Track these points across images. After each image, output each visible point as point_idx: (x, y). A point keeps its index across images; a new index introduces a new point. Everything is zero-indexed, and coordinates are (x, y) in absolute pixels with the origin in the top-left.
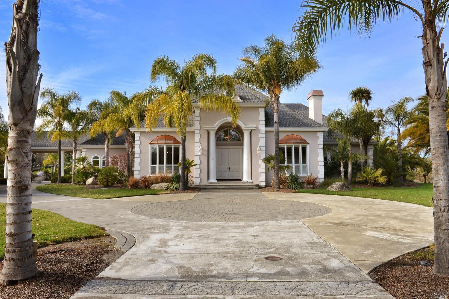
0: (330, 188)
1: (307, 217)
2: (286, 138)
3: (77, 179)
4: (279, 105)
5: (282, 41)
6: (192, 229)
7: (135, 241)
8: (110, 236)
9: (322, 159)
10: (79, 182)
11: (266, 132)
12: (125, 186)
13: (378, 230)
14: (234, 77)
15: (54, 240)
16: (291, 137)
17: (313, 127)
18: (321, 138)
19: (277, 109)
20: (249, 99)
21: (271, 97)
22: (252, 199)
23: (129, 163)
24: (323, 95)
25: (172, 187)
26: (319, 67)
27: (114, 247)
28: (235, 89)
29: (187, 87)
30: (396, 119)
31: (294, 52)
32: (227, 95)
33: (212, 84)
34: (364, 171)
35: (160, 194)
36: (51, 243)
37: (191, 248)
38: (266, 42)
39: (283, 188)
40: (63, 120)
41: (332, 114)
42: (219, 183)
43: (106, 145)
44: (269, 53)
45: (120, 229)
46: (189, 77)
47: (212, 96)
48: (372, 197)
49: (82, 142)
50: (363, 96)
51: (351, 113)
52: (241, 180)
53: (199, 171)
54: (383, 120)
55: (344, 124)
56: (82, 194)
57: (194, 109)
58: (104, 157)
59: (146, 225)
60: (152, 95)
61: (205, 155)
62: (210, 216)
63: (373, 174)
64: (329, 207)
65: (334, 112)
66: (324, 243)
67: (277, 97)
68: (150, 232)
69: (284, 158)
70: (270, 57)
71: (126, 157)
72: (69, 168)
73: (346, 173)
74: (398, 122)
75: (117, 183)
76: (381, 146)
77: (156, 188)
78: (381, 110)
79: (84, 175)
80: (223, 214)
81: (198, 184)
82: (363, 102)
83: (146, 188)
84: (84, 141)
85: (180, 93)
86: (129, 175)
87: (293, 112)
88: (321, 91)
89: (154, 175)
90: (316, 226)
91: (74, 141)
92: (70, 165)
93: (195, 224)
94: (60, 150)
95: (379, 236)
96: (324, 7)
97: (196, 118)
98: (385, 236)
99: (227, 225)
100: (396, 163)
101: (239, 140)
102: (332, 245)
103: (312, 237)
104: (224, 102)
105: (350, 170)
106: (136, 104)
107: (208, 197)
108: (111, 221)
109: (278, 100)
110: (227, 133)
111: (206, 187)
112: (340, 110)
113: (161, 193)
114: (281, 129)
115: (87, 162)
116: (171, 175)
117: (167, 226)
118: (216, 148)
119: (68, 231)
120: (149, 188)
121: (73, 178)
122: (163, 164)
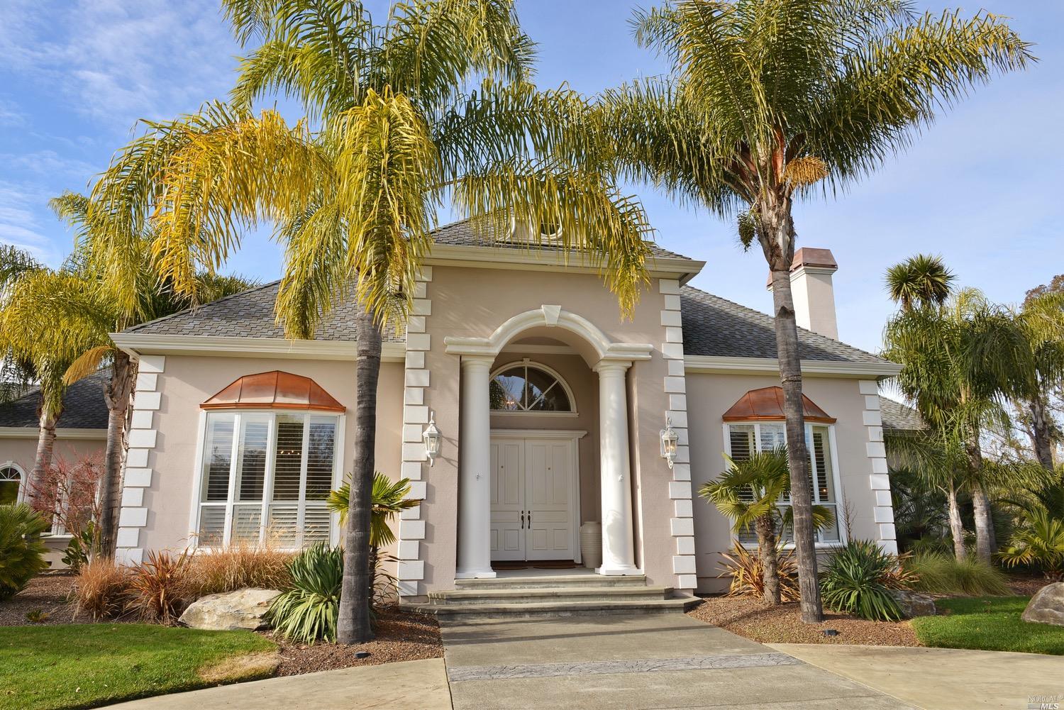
2: (753, 396)
9: (885, 482)
16: (771, 395)
18: (874, 403)
42: (505, 585)
53: (419, 530)
61: (449, 460)
77: (208, 623)
81: (413, 589)
83: (161, 614)
89: (211, 551)
114: (738, 364)
116: (292, 550)
118: (491, 438)
120: (175, 617)
122: (260, 497)
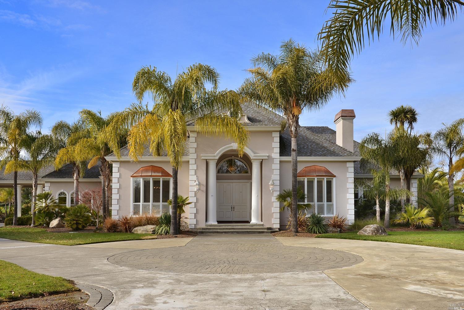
0: (361, 232)
1: (332, 268)
2: (307, 169)
3: (38, 221)
4: (298, 129)
5: (303, 48)
6: (185, 282)
7: (113, 298)
8: (81, 291)
9: (353, 196)
10: (40, 225)
11: (280, 162)
12: (100, 229)
13: (422, 283)
14: (241, 93)
15: (9, 296)
16: (313, 168)
17: (341, 156)
18: (352, 170)
19: (295, 133)
20: (260, 121)
21: (288, 118)
22: (262, 246)
23: (104, 200)
24: (354, 116)
25: (160, 231)
26: (349, 80)
27: (85, 305)
28: (241, 109)
29: (180, 105)
30: (448, 146)
31: (319, 62)
32: (231, 116)
33: (212, 102)
34: (405, 211)
35: (143, 239)
36: (5, 300)
37: (185, 306)
38: (282, 49)
39: (301, 232)
40: (21, 146)
41: (365, 139)
42: (220, 226)
43: (75, 178)
44: (286, 63)
45: (93, 282)
46: (182, 93)
47: (212, 117)
48: (415, 243)
49: (44, 175)
50: (406, 117)
51: (390, 138)
52: (248, 222)
53: (194, 211)
54: (431, 147)
55: (381, 152)
56: (45, 239)
57: (189, 133)
58: (73, 193)
59: (127, 277)
60: (134, 116)
61: (203, 191)
62: (208, 267)
63: (417, 215)
64: (360, 255)
65: (368, 137)
66: (353, 300)
67: (296, 119)
68: (132, 286)
69: (304, 195)
70: (289, 68)
71: (101, 193)
72: (28, 206)
73: (382, 213)
74: (450, 150)
75: (90, 225)
76: (428, 179)
77: (139, 232)
78: (429, 135)
79: (46, 216)
80: (225, 264)
81: (193, 227)
82: (406, 125)
83: (126, 231)
84: (47, 174)
85: (171, 113)
86: (105, 216)
87: (316, 137)
88: (352, 111)
89: (137, 216)
90: (343, 279)
91: (34, 174)
92: (29, 202)
93: (189, 276)
94: (16, 184)
95: (422, 291)
96: (359, 7)
97: (191, 144)
98: (431, 290)
99: (229, 278)
100: (447, 201)
101: (247, 172)
102: (363, 301)
103: (338, 292)
104: (227, 125)
105: (387, 209)
106: (115, 126)
107: (206, 243)
108: (82, 273)
109: (297, 122)
110: (231, 163)
111: (204, 231)
112: (376, 135)
113: (146, 237)
114: (300, 159)
115: (51, 199)
116: (159, 216)
117: (153, 279)
118: (217, 182)
119: (28, 286)
120: (131, 232)
121: (34, 219)
122: (149, 202)
